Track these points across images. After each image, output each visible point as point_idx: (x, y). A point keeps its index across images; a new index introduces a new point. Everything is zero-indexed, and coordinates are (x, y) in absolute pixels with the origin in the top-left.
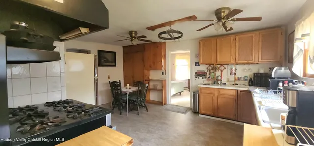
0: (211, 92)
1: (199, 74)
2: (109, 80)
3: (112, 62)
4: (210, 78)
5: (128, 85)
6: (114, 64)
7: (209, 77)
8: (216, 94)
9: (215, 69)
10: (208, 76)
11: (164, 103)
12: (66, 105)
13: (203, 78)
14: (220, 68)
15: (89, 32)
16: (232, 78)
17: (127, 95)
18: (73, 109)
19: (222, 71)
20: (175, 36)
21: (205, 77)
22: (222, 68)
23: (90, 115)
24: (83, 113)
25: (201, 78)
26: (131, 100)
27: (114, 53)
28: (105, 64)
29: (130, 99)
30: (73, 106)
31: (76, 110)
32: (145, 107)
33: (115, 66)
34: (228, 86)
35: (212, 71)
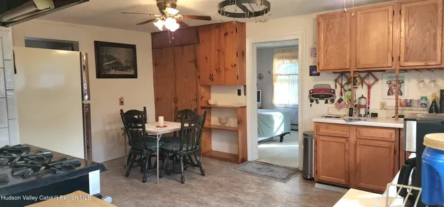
0: (340, 135)
1: (318, 95)
2: (122, 107)
3: (127, 68)
4: (342, 103)
5: (161, 118)
6: (132, 72)
7: (340, 101)
8: (353, 139)
9: (353, 82)
10: (338, 97)
11: (240, 157)
12: (14, 155)
13: (326, 102)
14: (366, 81)
15: (53, 7)
16: (391, 102)
17: (158, 140)
18: (26, 162)
19: (369, 87)
20: (257, 10)
21: (332, 101)
22: (370, 81)
23: (54, 172)
24: (43, 168)
25: (322, 102)
26: (168, 151)
27: (133, 47)
28: (113, 72)
29: (164, 147)
30: (27, 157)
31: (31, 163)
32: (199, 165)
33: (135, 76)
34: (382, 120)
35: (346, 87)
